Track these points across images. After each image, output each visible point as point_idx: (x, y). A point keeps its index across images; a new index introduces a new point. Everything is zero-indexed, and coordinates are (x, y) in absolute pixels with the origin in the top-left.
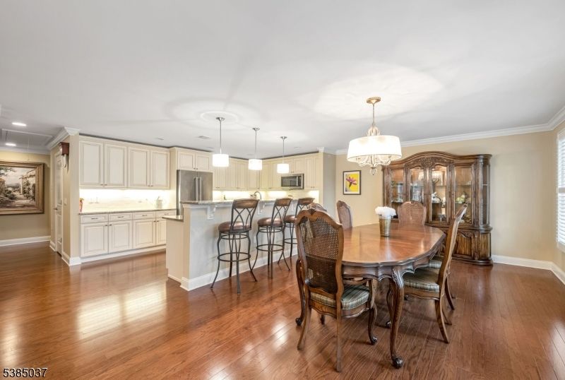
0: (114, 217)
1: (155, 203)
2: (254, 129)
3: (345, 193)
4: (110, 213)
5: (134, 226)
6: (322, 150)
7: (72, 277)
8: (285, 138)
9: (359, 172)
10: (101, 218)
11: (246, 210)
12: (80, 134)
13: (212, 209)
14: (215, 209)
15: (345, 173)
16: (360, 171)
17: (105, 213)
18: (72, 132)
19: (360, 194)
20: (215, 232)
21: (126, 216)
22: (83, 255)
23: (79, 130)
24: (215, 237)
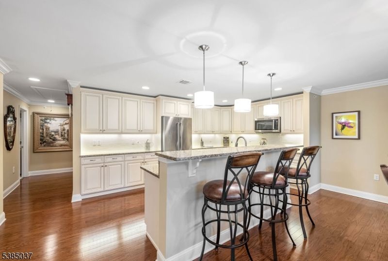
0: (109, 159)
1: (144, 146)
2: (241, 63)
3: (335, 136)
4: (105, 155)
5: (126, 166)
6: (307, 90)
7: (74, 212)
8: (273, 74)
9: (357, 113)
10: (98, 160)
11: (245, 169)
12: (81, 87)
13: (194, 164)
14: (198, 164)
15: (335, 115)
16: (359, 112)
17: (102, 155)
18: (74, 84)
19: (359, 138)
20: (198, 192)
21: (120, 158)
22: (83, 193)
23: (80, 82)
24: (197, 198)
